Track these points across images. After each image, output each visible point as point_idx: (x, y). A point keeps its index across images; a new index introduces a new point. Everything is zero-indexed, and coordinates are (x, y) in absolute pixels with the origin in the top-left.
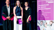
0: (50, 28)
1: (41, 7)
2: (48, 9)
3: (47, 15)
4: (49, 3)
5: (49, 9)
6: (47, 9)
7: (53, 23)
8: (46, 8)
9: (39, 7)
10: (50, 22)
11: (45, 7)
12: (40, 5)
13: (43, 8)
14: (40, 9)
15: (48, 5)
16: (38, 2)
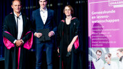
2: (113, 21)
3: (110, 36)
4: (115, 6)
5: (116, 21)
8: (108, 19)
9: (92, 16)
10: (118, 52)
12: (95, 11)
13: (102, 19)
14: (95, 22)
15: (114, 11)
16: (90, 4)
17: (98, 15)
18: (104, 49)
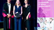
0: (50, 25)
1: (41, 5)
2: (48, 6)
3: (46, 13)
6: (46, 6)
7: (52, 20)
11: (45, 4)
15: (48, 2)
18: (43, 18)
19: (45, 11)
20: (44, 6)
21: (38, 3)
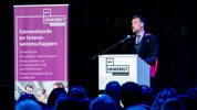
1: (29, 38)
3: (45, 65)
5: (52, 44)
6: (44, 44)
8: (42, 41)
9: (20, 35)
11: (41, 38)
12: (25, 29)
17: (29, 35)
18: (36, 83)
19: (40, 59)
20: (36, 44)
21: (18, 31)
